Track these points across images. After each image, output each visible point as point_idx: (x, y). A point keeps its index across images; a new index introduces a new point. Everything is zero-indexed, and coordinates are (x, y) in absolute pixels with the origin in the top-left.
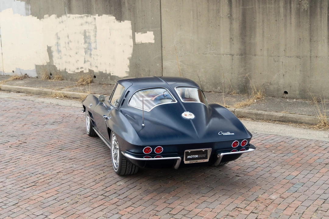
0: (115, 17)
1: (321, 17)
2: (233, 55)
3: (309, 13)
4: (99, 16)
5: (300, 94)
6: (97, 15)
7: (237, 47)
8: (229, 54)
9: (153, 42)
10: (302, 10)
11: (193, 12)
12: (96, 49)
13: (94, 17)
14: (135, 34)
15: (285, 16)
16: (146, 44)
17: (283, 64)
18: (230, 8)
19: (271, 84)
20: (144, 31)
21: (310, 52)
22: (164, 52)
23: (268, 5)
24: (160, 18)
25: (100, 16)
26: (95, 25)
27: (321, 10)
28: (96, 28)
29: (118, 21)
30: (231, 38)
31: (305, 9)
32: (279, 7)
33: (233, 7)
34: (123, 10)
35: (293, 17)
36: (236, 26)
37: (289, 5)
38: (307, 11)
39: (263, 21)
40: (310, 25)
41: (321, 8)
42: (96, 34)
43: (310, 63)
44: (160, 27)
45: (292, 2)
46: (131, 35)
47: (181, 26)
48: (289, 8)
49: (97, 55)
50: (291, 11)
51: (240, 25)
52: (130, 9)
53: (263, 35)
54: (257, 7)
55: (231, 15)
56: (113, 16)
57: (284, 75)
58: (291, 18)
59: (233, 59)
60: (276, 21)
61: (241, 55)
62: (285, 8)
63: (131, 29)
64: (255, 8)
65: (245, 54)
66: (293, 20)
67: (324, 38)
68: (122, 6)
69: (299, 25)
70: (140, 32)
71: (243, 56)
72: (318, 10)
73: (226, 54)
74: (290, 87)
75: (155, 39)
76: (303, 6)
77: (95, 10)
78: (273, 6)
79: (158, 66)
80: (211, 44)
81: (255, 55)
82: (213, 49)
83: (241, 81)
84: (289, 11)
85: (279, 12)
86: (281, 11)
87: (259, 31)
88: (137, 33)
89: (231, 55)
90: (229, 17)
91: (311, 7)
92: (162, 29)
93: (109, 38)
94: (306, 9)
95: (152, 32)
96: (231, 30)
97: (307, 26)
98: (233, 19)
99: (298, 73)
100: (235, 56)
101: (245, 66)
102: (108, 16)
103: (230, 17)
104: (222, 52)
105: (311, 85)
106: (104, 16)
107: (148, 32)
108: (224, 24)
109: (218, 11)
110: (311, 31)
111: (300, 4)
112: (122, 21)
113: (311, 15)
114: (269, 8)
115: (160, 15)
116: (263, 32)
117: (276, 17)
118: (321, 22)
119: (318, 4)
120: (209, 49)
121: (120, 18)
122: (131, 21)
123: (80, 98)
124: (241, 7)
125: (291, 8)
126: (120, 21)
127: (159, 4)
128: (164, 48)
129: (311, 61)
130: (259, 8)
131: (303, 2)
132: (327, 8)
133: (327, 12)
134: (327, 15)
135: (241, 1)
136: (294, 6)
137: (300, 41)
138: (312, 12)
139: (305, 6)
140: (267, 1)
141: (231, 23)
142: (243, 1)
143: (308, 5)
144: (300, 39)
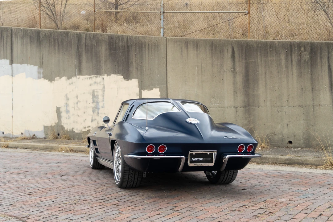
0: (123, 77)
1: (322, 67)
2: (236, 108)
3: (309, 63)
4: (107, 76)
5: (304, 143)
6: (106, 75)
7: (240, 99)
8: (233, 106)
9: (159, 97)
10: (303, 61)
11: (197, 67)
12: (103, 107)
13: (103, 77)
14: (141, 91)
15: (287, 67)
17: (287, 114)
18: (234, 63)
19: (275, 134)
20: (150, 88)
21: (312, 101)
23: (269, 58)
24: (166, 75)
25: (109, 76)
26: (103, 84)
27: (321, 60)
28: (104, 87)
29: (126, 80)
30: (235, 91)
31: (305, 60)
32: (280, 60)
33: (236, 61)
34: (131, 69)
35: (295, 68)
36: (240, 79)
37: (290, 57)
39: (265, 73)
40: (311, 75)
41: (321, 58)
42: (104, 94)
43: (313, 111)
44: (166, 84)
45: (293, 54)
46: (138, 93)
47: (186, 81)
48: (290, 59)
49: (104, 113)
50: (292, 63)
51: (243, 78)
52: (137, 68)
53: (266, 86)
54: (259, 60)
55: (234, 69)
56: (121, 75)
57: (287, 125)
58: (292, 69)
59: (237, 111)
60: (278, 72)
61: (245, 107)
62: (286, 60)
63: (138, 87)
64: (258, 61)
65: (249, 105)
66: (295, 71)
67: (326, 87)
68: (130, 65)
69: (300, 75)
70: (146, 89)
71: (247, 108)
72: (319, 60)
73: (230, 107)
74: (295, 136)
75: (161, 95)
76: (304, 57)
77: (104, 70)
78: (274, 58)
80: (215, 98)
81: (259, 107)
82: (217, 103)
84: (290, 63)
85: (280, 64)
86: (282, 63)
87: (261, 83)
88: (144, 91)
89: (235, 107)
90: (232, 71)
91: (311, 58)
92: (168, 86)
93: (117, 97)
94: (307, 60)
95: (159, 89)
96: (234, 83)
97: (308, 76)
98: (237, 73)
99: (302, 122)
100: (239, 108)
101: (249, 118)
102: (116, 75)
103: (234, 71)
104: (226, 105)
105: (315, 134)
106: (113, 75)
107: (154, 89)
108: (228, 78)
109: (222, 66)
110: (312, 80)
111: (300, 56)
112: (129, 80)
113: (311, 65)
114: (271, 60)
115: (166, 72)
116: (266, 83)
117: (278, 68)
118: (322, 71)
119: (319, 55)
120: (213, 103)
121: (127, 77)
122: (138, 79)
123: (85, 151)
124: (244, 61)
125: (292, 59)
126: (127, 80)
127: (165, 62)
129: (313, 109)
130: (261, 61)
131: (304, 54)
132: (327, 58)
133: (327, 62)
134: (327, 64)
135: (244, 56)
136: (295, 57)
137: (302, 91)
138: (313, 63)
139: (306, 57)
140: (269, 54)
141: (235, 77)
142: (246, 56)
143: (308, 56)
144: (302, 89)
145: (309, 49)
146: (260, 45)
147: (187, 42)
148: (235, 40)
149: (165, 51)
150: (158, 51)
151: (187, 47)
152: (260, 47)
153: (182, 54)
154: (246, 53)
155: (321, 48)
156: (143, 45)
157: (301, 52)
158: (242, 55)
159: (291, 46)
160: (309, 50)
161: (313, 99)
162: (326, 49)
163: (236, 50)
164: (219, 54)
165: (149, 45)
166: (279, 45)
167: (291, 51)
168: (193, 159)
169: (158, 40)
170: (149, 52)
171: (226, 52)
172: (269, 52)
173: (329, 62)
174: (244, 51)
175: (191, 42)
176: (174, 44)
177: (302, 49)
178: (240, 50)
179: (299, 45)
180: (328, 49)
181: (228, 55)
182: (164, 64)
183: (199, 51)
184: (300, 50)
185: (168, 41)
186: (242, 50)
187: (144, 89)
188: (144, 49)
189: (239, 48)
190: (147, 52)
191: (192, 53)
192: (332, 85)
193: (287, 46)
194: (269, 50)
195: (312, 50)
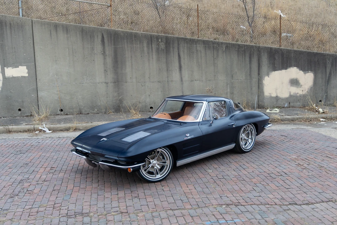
1: (174, 54)
2: (107, 83)
7: (111, 76)
9: (27, 75)
10: (160, 49)
11: (68, 49)
14: (4, 69)
15: (148, 53)
16: (18, 77)
17: (149, 87)
18: (103, 47)
19: (140, 103)
20: (15, 65)
22: (39, 84)
23: (134, 45)
24: (33, 54)
27: (173, 49)
30: (105, 70)
31: (162, 48)
32: (143, 47)
33: (105, 46)
35: (154, 54)
36: (109, 60)
37: (150, 45)
38: (164, 50)
39: (131, 57)
40: (166, 59)
41: (173, 48)
44: (34, 62)
45: (153, 44)
46: (1, 70)
47: (56, 61)
48: (151, 47)
50: (152, 50)
51: (112, 60)
53: (132, 67)
54: (126, 46)
55: (104, 52)
57: (149, 96)
58: (152, 54)
59: (107, 86)
60: (142, 56)
61: (115, 82)
62: (148, 47)
64: (125, 47)
65: (118, 82)
66: (154, 56)
69: (158, 59)
70: (11, 67)
72: (172, 49)
73: (101, 83)
74: (155, 103)
75: (28, 73)
76: (161, 46)
78: (138, 46)
79: (33, 96)
80: (87, 75)
81: (126, 82)
82: (89, 80)
83: (115, 102)
84: (150, 50)
85: (143, 50)
86: (145, 50)
87: (128, 64)
89: (105, 83)
90: (102, 54)
91: (166, 47)
92: (37, 64)
94: (163, 49)
95: (26, 67)
96: (105, 64)
97: (164, 60)
98: (106, 56)
99: (160, 93)
100: (109, 84)
101: (118, 91)
103: (104, 53)
104: (98, 81)
107: (20, 67)
108: (99, 59)
109: (93, 49)
110: (167, 63)
111: (158, 45)
113: (166, 53)
114: (136, 47)
115: (33, 51)
116: (132, 65)
117: (141, 54)
118: (174, 57)
119: (171, 45)
120: (85, 80)
124: (113, 46)
125: (152, 47)
127: (32, 42)
128: (40, 80)
129: (168, 84)
130: (128, 47)
131: (161, 44)
132: (177, 48)
133: (177, 51)
134: (177, 53)
135: (113, 42)
136: (154, 46)
137: (160, 71)
138: (167, 50)
139: (162, 46)
140: (134, 42)
141: (105, 59)
143: (164, 46)
144: (160, 69)
145: (164, 40)
146: (126, 35)
147: (56, 25)
148: (104, 28)
149: (31, 32)
150: (22, 31)
151: (56, 30)
152: (127, 36)
153: (51, 36)
154: (114, 40)
155: (173, 40)
156: (4, 24)
157: (158, 42)
158: (111, 42)
159: (151, 37)
160: (165, 41)
161: (168, 77)
162: (177, 41)
163: (105, 36)
164: (90, 39)
165: (10, 24)
166: (142, 35)
167: (152, 41)
169: (21, 20)
170: (11, 31)
171: (96, 37)
173: (178, 51)
174: (113, 38)
175: (61, 26)
176: (42, 26)
177: (160, 40)
178: (109, 37)
179: (157, 38)
180: (178, 42)
181: (98, 40)
182: (30, 43)
183: (69, 35)
184: (158, 41)
185: (35, 23)
186: (111, 37)
187: (8, 67)
188: (4, 27)
189: (108, 35)
190: (9, 31)
191: (62, 36)
192: (180, 67)
193: (148, 37)
194: (134, 39)
195: (167, 41)
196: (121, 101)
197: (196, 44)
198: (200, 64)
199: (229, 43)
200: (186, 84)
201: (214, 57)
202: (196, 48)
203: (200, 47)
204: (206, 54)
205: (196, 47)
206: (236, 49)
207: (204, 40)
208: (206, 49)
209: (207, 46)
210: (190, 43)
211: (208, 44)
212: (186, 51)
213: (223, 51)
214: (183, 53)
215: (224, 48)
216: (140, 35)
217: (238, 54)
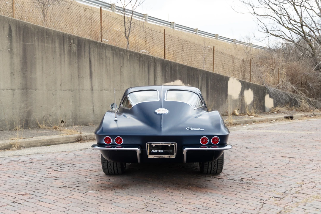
1: (85, 59)
2: (13, 90)
3: (77, 54)
7: (18, 81)
8: (10, 89)
10: (72, 52)
15: (60, 55)
17: (60, 96)
18: (11, 42)
19: (50, 116)
23: (46, 44)
27: (85, 53)
30: (12, 73)
32: (55, 47)
33: (13, 41)
35: (66, 56)
36: (17, 61)
37: (62, 46)
38: (76, 52)
39: (42, 58)
40: (78, 64)
41: (85, 51)
43: (79, 95)
45: (65, 44)
48: (63, 48)
50: (64, 51)
51: (20, 60)
53: (42, 71)
55: (11, 49)
57: (60, 107)
58: (64, 57)
59: (14, 94)
60: (53, 59)
61: (23, 89)
62: (60, 48)
64: (35, 45)
65: (27, 88)
66: (66, 60)
67: (87, 75)
69: (70, 64)
71: (24, 91)
72: (83, 53)
73: (7, 89)
74: (66, 116)
76: (73, 48)
78: (50, 45)
81: (36, 90)
83: (22, 116)
84: (63, 52)
85: (55, 51)
86: (57, 51)
87: (38, 67)
89: (12, 90)
90: (9, 51)
91: (78, 50)
94: (75, 51)
96: (12, 64)
97: (76, 65)
98: (14, 54)
99: (71, 104)
100: (16, 91)
101: (27, 101)
103: (11, 51)
104: (2, 87)
105: (80, 113)
108: (5, 58)
110: (79, 69)
111: (70, 47)
113: (78, 56)
114: (47, 46)
116: (43, 68)
117: (53, 55)
118: (85, 62)
119: (83, 48)
124: (22, 43)
125: (64, 49)
129: (79, 93)
130: (39, 45)
131: (73, 45)
132: (88, 52)
133: (88, 56)
134: (88, 57)
135: (22, 37)
137: (72, 77)
138: (79, 54)
140: (45, 40)
141: (12, 58)
142: (23, 37)
143: (76, 49)
144: (72, 75)
145: (76, 41)
146: (37, 30)
148: (12, 19)
152: (37, 32)
154: (23, 35)
155: (84, 43)
157: (71, 43)
158: (20, 37)
159: (63, 37)
160: (77, 43)
161: (79, 85)
162: (88, 45)
163: (13, 29)
166: (54, 34)
167: (64, 41)
168: (152, 150)
171: (2, 29)
172: (45, 39)
173: (89, 56)
174: (22, 32)
177: (72, 41)
178: (18, 31)
179: (70, 38)
180: (89, 45)
181: (4, 33)
184: (70, 42)
186: (20, 31)
189: (16, 28)
192: (91, 74)
193: (61, 36)
194: (45, 37)
195: (78, 44)
196: (29, 113)
197: (105, 50)
198: (109, 72)
199: (132, 52)
200: (96, 93)
201: (120, 65)
202: (105, 54)
203: (109, 53)
204: (114, 61)
205: (105, 52)
206: (138, 59)
207: (112, 46)
208: (113, 56)
209: (114, 52)
210: (100, 48)
211: (116, 51)
212: (96, 57)
213: (128, 59)
214: (94, 58)
215: (129, 57)
216: (52, 33)
217: (139, 64)
